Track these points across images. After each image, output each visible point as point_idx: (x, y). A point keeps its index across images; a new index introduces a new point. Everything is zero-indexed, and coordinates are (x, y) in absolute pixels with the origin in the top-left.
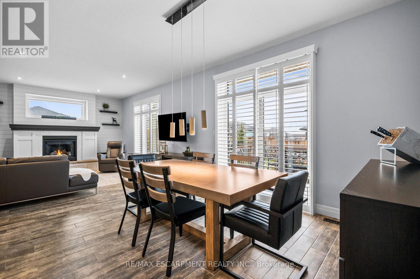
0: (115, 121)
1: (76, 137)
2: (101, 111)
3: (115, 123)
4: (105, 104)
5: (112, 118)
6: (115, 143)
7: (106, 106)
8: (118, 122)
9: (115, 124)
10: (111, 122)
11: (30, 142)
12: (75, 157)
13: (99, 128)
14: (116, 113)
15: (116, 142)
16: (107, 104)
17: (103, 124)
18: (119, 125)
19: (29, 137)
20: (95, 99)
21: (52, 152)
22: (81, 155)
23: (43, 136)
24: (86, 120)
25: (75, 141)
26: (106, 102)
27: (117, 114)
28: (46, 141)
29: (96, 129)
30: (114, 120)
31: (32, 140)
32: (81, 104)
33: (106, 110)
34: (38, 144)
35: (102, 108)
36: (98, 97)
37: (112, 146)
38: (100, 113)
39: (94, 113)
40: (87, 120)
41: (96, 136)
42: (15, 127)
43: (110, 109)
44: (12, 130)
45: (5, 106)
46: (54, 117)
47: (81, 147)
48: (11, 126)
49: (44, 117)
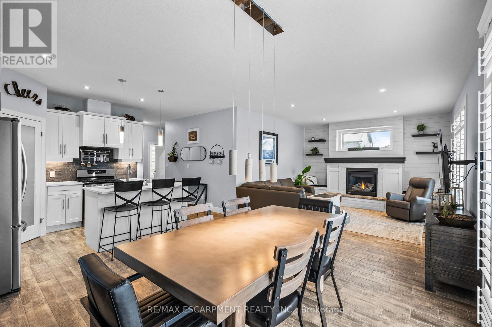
0: (437, 147)
1: (377, 169)
2: (414, 136)
3: (435, 150)
4: (420, 125)
5: (433, 143)
6: (419, 181)
7: (421, 128)
9: (436, 152)
10: (430, 149)
11: (338, 173)
12: (375, 192)
13: (404, 159)
15: (421, 180)
16: (423, 124)
17: (417, 153)
20: (402, 122)
22: (382, 191)
23: (347, 168)
24: (394, 150)
25: (375, 174)
26: (420, 122)
28: (349, 172)
29: (401, 160)
30: (435, 146)
31: (339, 171)
33: (421, 133)
34: (343, 175)
35: (415, 131)
39: (401, 139)
41: (401, 169)
42: (328, 160)
43: (428, 131)
44: (326, 162)
45: (326, 143)
46: (357, 149)
47: (382, 182)
48: (325, 159)
49: (349, 149)
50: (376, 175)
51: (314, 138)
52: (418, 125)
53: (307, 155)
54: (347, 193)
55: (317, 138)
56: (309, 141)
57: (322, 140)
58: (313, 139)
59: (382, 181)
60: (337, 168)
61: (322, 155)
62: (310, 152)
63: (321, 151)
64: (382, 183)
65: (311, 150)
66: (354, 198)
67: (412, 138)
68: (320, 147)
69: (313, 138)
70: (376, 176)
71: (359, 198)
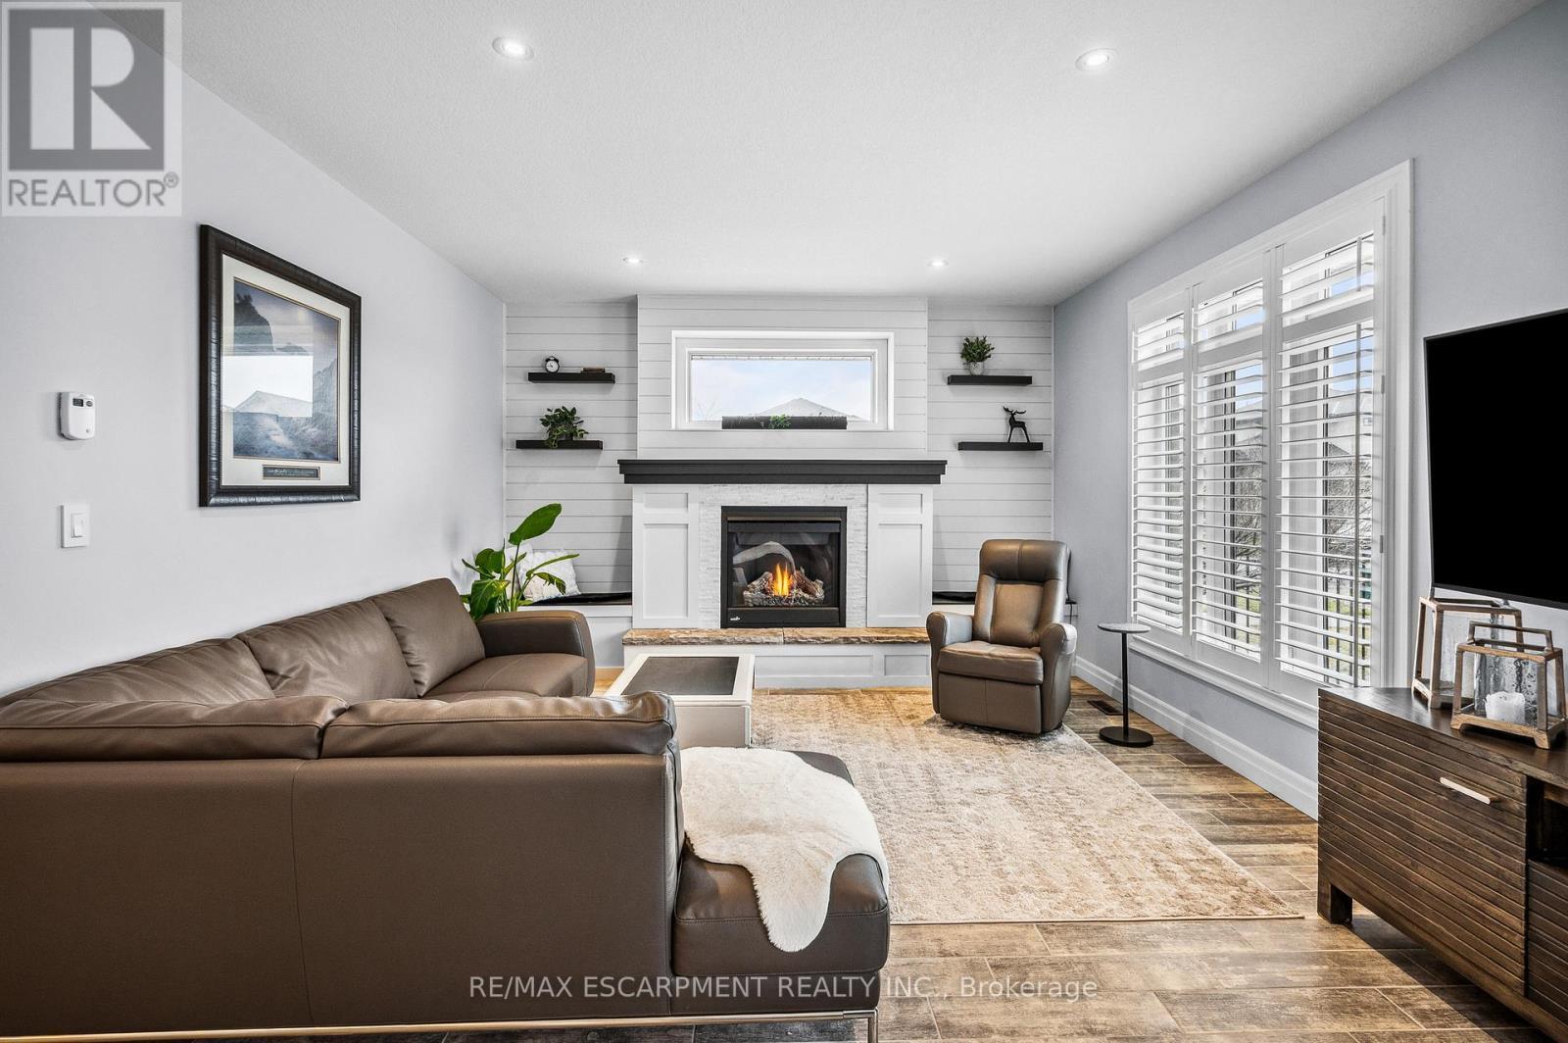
0: (1022, 425)
1: (844, 510)
2: (954, 380)
3: (1018, 437)
4: (973, 340)
5: (1007, 410)
6: (1020, 551)
7: (974, 351)
8: (1036, 431)
9: (1020, 443)
10: (998, 431)
11: (682, 531)
12: (838, 606)
13: (940, 466)
14: (1025, 381)
15: (1026, 547)
16: (981, 339)
17: (963, 446)
18: (1039, 447)
19: (677, 514)
20: (922, 320)
21: (755, 579)
22: (863, 602)
23: (724, 508)
24: (887, 431)
25: (838, 531)
26: (978, 331)
27: (1027, 387)
28: (733, 528)
29: (928, 472)
30: (1015, 423)
31: (687, 525)
32: (871, 356)
33: (978, 369)
34: (707, 541)
35: (957, 366)
36: (938, 305)
37: (1002, 568)
38: (948, 391)
39: (922, 388)
40: (891, 427)
41: (929, 506)
42: (637, 472)
43: (995, 365)
44: (626, 482)
45: (619, 390)
46: (762, 424)
47: (864, 561)
48: (624, 465)
49: (730, 424)
50: (839, 534)
51: (556, 360)
52: (967, 340)
53: (522, 445)
54: (726, 624)
55: (575, 362)
56: (534, 377)
57: (599, 377)
58: (552, 367)
59: (864, 557)
60: (681, 511)
61: (597, 445)
62: (540, 432)
63: (592, 428)
64: (865, 566)
65: (545, 423)
66: (768, 643)
67: (948, 388)
68: (591, 407)
69: (554, 364)
70: (837, 540)
71: (785, 643)
